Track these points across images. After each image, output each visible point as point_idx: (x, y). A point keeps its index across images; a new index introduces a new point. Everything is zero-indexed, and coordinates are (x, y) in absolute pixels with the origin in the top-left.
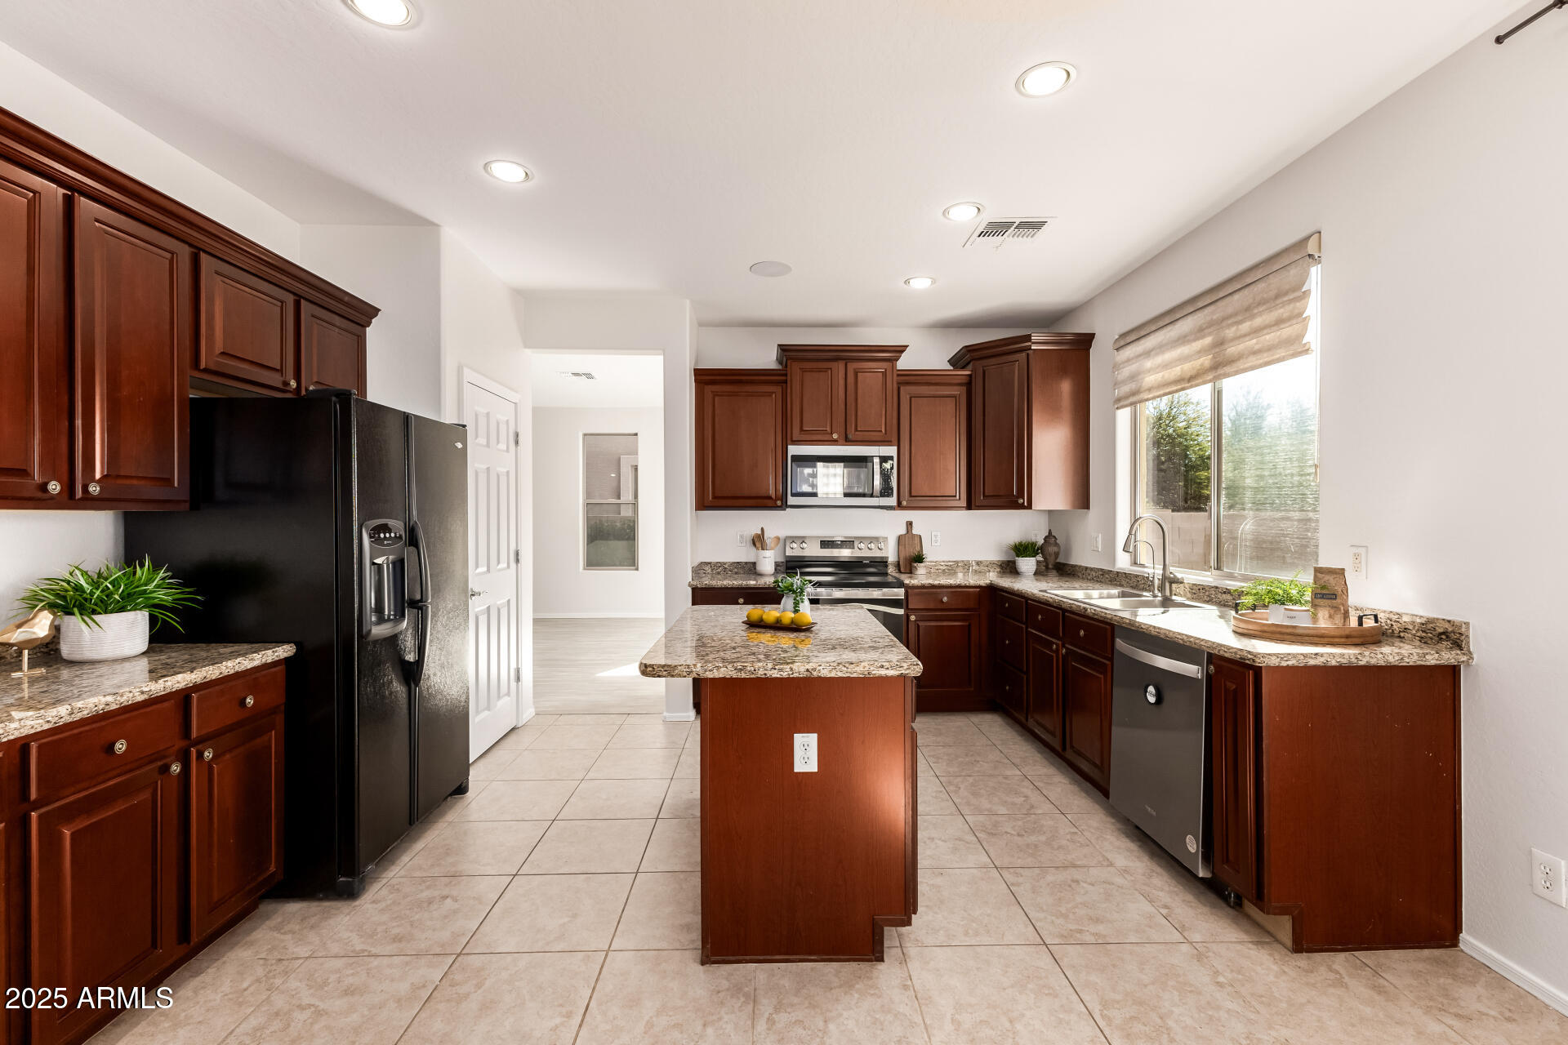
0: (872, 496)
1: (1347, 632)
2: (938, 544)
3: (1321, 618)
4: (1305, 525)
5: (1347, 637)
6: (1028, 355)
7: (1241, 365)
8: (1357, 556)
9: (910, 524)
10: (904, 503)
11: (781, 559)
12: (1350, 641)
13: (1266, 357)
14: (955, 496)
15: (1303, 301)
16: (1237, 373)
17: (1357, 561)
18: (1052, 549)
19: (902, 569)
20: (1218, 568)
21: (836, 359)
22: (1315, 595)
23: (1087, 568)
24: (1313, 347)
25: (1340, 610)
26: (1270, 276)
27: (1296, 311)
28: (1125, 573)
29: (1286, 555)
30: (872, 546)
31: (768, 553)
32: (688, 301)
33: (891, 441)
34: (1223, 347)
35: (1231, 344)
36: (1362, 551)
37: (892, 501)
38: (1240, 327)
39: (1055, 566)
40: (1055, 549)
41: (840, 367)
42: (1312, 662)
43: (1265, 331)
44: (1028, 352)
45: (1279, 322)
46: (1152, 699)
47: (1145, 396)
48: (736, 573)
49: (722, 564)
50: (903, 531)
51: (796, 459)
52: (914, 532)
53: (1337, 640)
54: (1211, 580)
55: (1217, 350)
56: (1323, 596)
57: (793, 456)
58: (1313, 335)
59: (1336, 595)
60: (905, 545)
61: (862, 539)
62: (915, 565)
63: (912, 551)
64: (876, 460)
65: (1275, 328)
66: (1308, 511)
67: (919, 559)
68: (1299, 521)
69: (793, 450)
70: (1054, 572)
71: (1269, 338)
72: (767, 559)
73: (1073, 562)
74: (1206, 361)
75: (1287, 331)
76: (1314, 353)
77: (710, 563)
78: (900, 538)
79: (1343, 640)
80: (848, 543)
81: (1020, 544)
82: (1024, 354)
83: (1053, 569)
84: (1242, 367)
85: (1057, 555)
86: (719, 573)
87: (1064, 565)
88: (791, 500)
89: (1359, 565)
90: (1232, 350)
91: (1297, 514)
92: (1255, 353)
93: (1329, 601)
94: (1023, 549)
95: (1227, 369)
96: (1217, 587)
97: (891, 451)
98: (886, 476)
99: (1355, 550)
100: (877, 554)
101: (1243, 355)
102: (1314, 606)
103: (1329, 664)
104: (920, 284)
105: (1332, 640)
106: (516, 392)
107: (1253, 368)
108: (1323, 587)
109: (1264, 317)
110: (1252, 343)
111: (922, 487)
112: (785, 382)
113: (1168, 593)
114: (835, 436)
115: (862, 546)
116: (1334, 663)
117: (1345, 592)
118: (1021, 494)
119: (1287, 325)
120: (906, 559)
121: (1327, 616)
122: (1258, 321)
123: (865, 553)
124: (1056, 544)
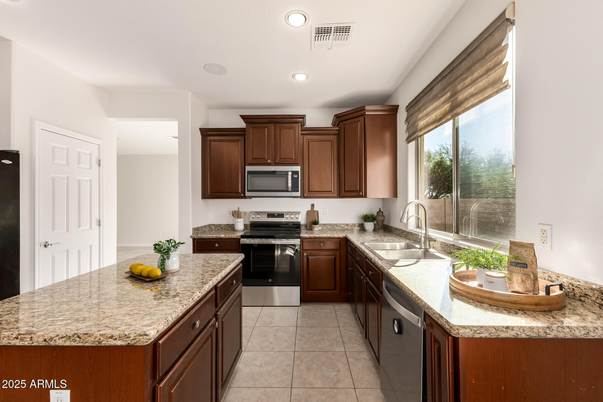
0: (287, 191)
1: (536, 301)
2: (327, 215)
3: (515, 282)
4: (507, 207)
5: (536, 305)
6: (364, 117)
7: (466, 105)
8: (544, 232)
9: (313, 205)
10: (305, 195)
11: (248, 223)
12: (538, 308)
13: (480, 97)
14: (332, 191)
15: (503, 53)
16: (464, 111)
17: (544, 236)
18: (380, 218)
19: (308, 229)
20: (457, 232)
21: (269, 123)
22: (511, 263)
23: (396, 228)
24: (510, 83)
25: (530, 277)
26: (483, 42)
27: (499, 61)
28: (411, 233)
29: (496, 227)
30: (292, 216)
31: (240, 220)
32: (190, 93)
33: (297, 164)
34: (456, 97)
35: (460, 94)
36: (548, 228)
37: (298, 194)
38: (465, 82)
39: (382, 226)
40: (382, 218)
41: (272, 126)
42: (503, 335)
43: (479, 80)
44: (365, 116)
45: (488, 71)
46: (396, 330)
47: (420, 134)
48: (227, 230)
49: (220, 225)
50: (309, 209)
51: (250, 173)
52: (315, 209)
53: (527, 307)
54: (451, 239)
55: (453, 99)
56: (517, 264)
57: (248, 172)
58: (510, 76)
59: (526, 265)
60: (310, 216)
61: (288, 213)
62: (313, 226)
63: (312, 219)
64: (290, 173)
65: (486, 76)
66: (509, 198)
67: (316, 223)
68: (504, 204)
69: (248, 168)
70: (382, 230)
71: (481, 84)
72: (239, 223)
73: (391, 225)
74: (447, 107)
75: (493, 76)
76: (512, 87)
77: (214, 225)
78: (308, 213)
79: (532, 307)
80: (281, 215)
81: (366, 215)
82: (362, 117)
83: (381, 228)
84: (466, 107)
85: (383, 221)
86: (218, 230)
87: (388, 226)
88: (247, 194)
89: (545, 239)
90: (461, 97)
91: (502, 200)
92: (473, 95)
93: (522, 269)
94: (367, 218)
95: (459, 110)
96: (454, 245)
97: (298, 168)
98: (295, 181)
99: (542, 227)
100: (295, 220)
101: (467, 99)
102: (511, 272)
103: (519, 337)
104: (301, 78)
105: (523, 306)
106: (101, 140)
107: (473, 106)
108: (516, 258)
109: (479, 71)
110: (471, 90)
111: (315, 186)
112: (245, 135)
113: (428, 247)
114: (269, 161)
115: (288, 216)
116: (524, 336)
117: (534, 262)
118: (360, 190)
119: (492, 72)
120: (310, 222)
121: (520, 281)
122: (476, 75)
123: (289, 220)
124: (383, 216)
